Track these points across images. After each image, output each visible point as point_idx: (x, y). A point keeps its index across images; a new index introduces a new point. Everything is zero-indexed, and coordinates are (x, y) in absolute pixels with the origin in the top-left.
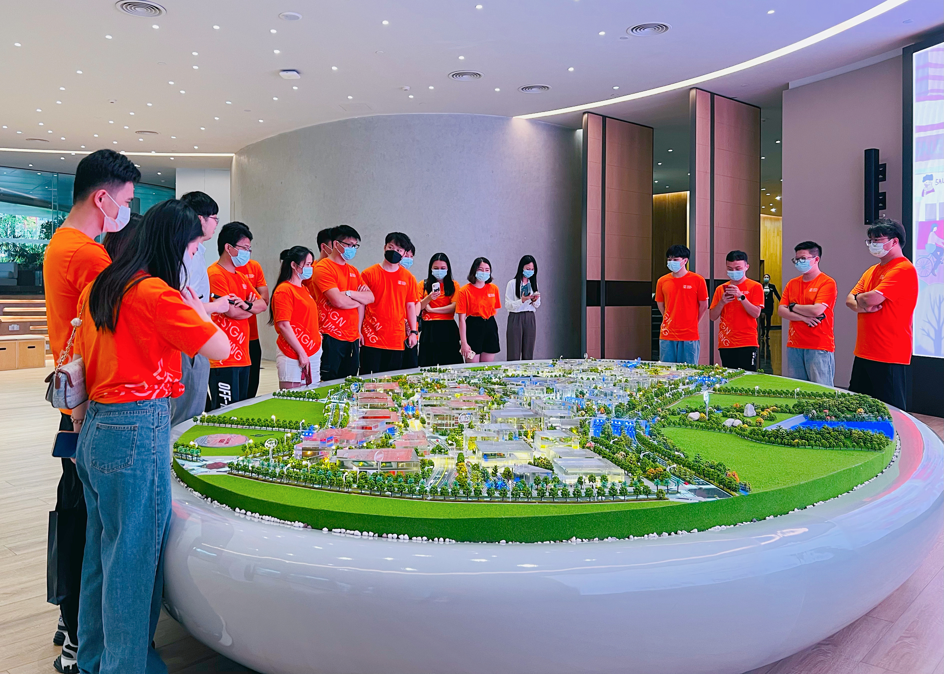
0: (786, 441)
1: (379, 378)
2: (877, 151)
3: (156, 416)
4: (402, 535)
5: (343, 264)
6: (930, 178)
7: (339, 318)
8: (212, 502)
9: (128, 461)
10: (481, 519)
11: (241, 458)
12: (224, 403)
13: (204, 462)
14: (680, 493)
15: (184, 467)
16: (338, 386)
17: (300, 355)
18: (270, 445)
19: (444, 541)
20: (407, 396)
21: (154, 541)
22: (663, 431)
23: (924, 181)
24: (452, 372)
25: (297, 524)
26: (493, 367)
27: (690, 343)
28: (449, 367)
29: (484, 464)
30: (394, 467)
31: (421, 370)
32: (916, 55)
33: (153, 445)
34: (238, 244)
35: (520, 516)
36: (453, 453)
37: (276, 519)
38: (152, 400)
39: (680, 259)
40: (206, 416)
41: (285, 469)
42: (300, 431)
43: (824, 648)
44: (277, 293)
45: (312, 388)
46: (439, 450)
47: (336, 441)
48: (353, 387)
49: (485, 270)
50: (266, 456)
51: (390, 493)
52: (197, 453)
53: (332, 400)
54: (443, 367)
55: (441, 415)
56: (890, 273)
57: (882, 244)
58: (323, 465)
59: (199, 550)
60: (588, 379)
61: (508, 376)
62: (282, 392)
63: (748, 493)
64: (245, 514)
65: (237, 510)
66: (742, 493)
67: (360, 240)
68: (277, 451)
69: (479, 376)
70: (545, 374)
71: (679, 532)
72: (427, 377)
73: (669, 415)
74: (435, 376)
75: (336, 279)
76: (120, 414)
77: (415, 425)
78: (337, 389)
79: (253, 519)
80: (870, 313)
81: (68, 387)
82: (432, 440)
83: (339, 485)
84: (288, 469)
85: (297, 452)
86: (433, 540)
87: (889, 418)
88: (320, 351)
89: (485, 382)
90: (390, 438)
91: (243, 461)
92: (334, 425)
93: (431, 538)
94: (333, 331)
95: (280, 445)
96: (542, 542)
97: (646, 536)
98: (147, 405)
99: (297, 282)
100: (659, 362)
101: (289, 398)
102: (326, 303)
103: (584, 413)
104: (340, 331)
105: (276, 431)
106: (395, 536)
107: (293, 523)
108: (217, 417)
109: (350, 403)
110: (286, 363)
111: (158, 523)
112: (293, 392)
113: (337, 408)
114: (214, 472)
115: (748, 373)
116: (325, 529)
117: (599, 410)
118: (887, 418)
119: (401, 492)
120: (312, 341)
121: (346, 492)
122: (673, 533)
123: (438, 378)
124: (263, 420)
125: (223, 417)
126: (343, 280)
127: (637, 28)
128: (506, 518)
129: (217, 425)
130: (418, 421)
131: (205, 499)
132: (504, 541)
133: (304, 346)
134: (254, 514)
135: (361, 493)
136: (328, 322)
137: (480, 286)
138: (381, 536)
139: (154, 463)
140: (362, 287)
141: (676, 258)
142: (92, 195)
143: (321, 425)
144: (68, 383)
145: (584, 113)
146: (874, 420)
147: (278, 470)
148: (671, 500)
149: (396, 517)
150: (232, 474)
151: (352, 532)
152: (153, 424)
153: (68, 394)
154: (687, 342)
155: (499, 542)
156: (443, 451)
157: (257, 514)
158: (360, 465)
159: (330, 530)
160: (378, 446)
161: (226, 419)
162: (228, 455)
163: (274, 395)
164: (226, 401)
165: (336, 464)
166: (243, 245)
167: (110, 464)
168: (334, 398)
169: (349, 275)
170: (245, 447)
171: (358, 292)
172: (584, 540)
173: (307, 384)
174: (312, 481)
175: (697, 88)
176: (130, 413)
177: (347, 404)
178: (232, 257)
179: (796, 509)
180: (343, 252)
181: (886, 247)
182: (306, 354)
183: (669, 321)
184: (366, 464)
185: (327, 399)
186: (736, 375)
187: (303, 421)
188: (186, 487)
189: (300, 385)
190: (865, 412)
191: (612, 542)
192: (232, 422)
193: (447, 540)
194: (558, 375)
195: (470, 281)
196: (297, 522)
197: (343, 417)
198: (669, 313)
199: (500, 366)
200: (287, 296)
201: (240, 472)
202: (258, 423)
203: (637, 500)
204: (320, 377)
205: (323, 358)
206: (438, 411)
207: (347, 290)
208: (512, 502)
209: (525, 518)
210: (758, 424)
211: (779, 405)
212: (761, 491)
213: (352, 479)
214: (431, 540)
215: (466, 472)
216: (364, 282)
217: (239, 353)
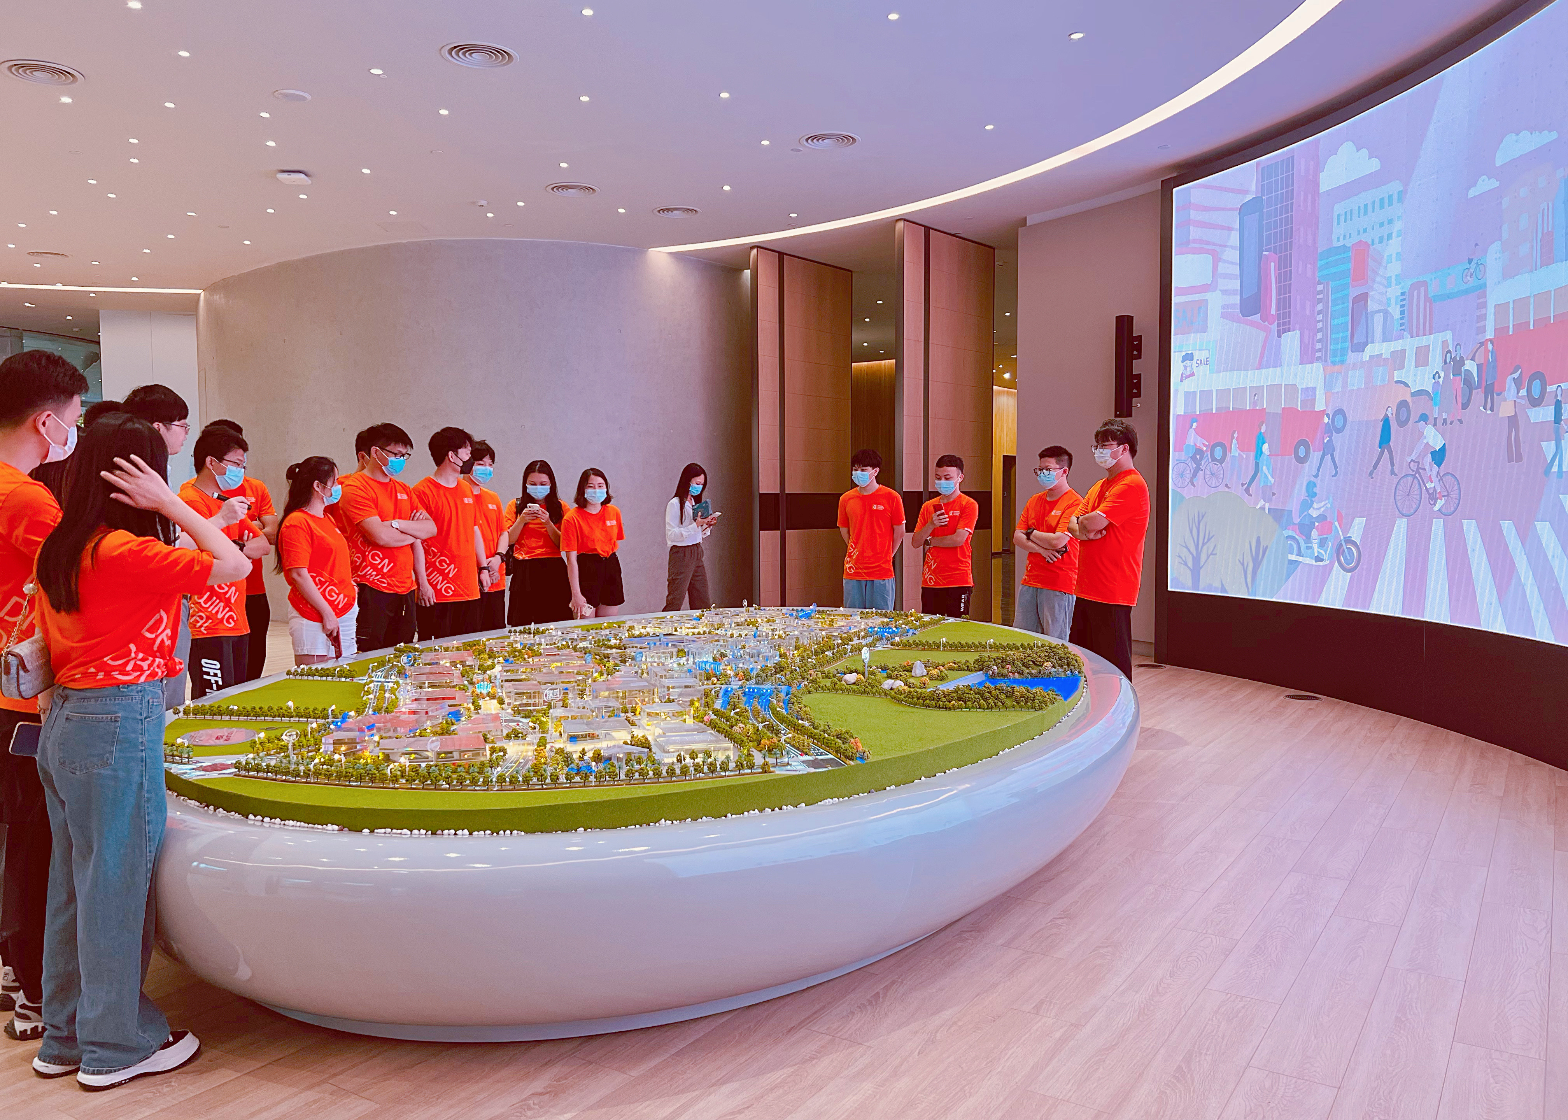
0: (941, 703)
1: (445, 645)
2: (1130, 319)
3: (145, 704)
4: (461, 831)
5: (387, 480)
6: (1188, 357)
7: (382, 560)
8: (215, 810)
9: (108, 759)
10: (555, 805)
11: (251, 756)
12: (212, 689)
13: (200, 764)
14: (791, 765)
15: (171, 771)
16: (382, 659)
17: (325, 616)
18: (289, 738)
19: (511, 833)
20: (483, 669)
21: (145, 859)
22: (806, 699)
23: (1182, 362)
24: (554, 633)
25: (330, 827)
26: (615, 623)
27: (882, 583)
28: (552, 625)
29: (570, 748)
30: (455, 758)
31: (510, 632)
32: (1177, 192)
33: (140, 740)
34: (226, 457)
35: (600, 800)
36: (533, 738)
37: (302, 823)
38: (140, 684)
39: (870, 468)
40: (192, 706)
41: (311, 766)
42: (329, 720)
43: (965, 935)
44: (287, 527)
45: (344, 662)
46: (515, 735)
47: (379, 730)
48: (404, 659)
49: (597, 486)
50: (284, 752)
51: (448, 786)
52: (188, 753)
53: (374, 679)
54: (542, 627)
55: (527, 693)
56: (1117, 488)
57: (1109, 451)
58: (362, 760)
59: (202, 865)
60: (740, 636)
61: (634, 636)
62: (299, 670)
63: (866, 761)
64: (262, 821)
65: (251, 816)
66: (859, 762)
67: (412, 447)
68: (299, 746)
69: (590, 637)
70: (684, 631)
71: (784, 807)
72: (516, 642)
73: (823, 678)
74: (529, 639)
75: (376, 502)
76: (96, 701)
77: (490, 707)
78: (382, 664)
79: (272, 826)
80: (1092, 540)
81: (21, 673)
82: (510, 724)
83: (383, 779)
84: (315, 765)
85: (327, 746)
86: (498, 834)
87: (1079, 672)
88: (356, 609)
89: (598, 646)
90: (453, 724)
91: (254, 759)
92: (377, 710)
93: (495, 831)
94: (374, 580)
95: (303, 739)
96: (626, 827)
97: (746, 813)
98: (132, 690)
99: (317, 509)
100: (841, 609)
101: (310, 678)
102: (361, 539)
103: (716, 680)
104: (385, 579)
105: (295, 722)
106: (453, 831)
107: (324, 826)
108: (208, 707)
109: (401, 681)
110: (304, 628)
111: (149, 837)
112: (316, 669)
113: (383, 689)
114: (214, 774)
115: (951, 620)
116: (366, 831)
117: (736, 675)
118: (1077, 673)
119: (461, 783)
120: (342, 596)
121: (392, 788)
122: (777, 809)
123: (532, 642)
124: (275, 708)
125: (217, 706)
126: (389, 506)
127: (813, 138)
128: (584, 803)
129: (208, 717)
130: (495, 702)
131: (206, 808)
132: (582, 829)
133: (331, 603)
134: (273, 820)
135: (412, 788)
136: (366, 567)
137: (595, 509)
138: (435, 834)
139: (142, 761)
140: (418, 514)
141: (864, 468)
142: (31, 419)
143: (359, 712)
144: (20, 668)
145: (752, 248)
146: (1063, 676)
147: (302, 768)
148: (777, 773)
149: (453, 811)
150: (239, 775)
151: (399, 831)
152: (141, 714)
153: (21, 681)
154: (878, 582)
155: (576, 831)
156: (520, 735)
157: (278, 820)
158: (412, 758)
159: (372, 831)
160: (435, 734)
161: (221, 709)
162: (231, 754)
163: (288, 674)
164: (215, 686)
165: (378, 757)
166: (234, 459)
167: (83, 763)
168: (378, 677)
169: (396, 496)
170: (255, 742)
171: (411, 521)
172: (674, 822)
173: (337, 657)
174: (348, 776)
175: (905, 220)
176: (110, 700)
177: (397, 683)
178: (217, 476)
179: (923, 778)
180: (386, 463)
181: (1114, 456)
182: (334, 613)
183: (855, 555)
184: (419, 757)
185: (366, 678)
186: (932, 623)
187: (334, 707)
188: (177, 796)
189: (326, 658)
190: (1054, 667)
191: (707, 822)
192: (231, 713)
193: (515, 832)
194: (702, 632)
195: (577, 504)
196: (329, 825)
197: (390, 700)
198: (855, 544)
199: (624, 622)
200: (301, 531)
201: (251, 773)
202: (269, 713)
203: (739, 775)
204: (356, 646)
205: (360, 619)
206: (522, 687)
207: (394, 519)
208: (595, 786)
209: (606, 801)
210: (922, 685)
211: (957, 661)
212: (880, 758)
213: (399, 773)
214: (495, 834)
215: (546, 758)
216: (420, 506)
217: (231, 617)
